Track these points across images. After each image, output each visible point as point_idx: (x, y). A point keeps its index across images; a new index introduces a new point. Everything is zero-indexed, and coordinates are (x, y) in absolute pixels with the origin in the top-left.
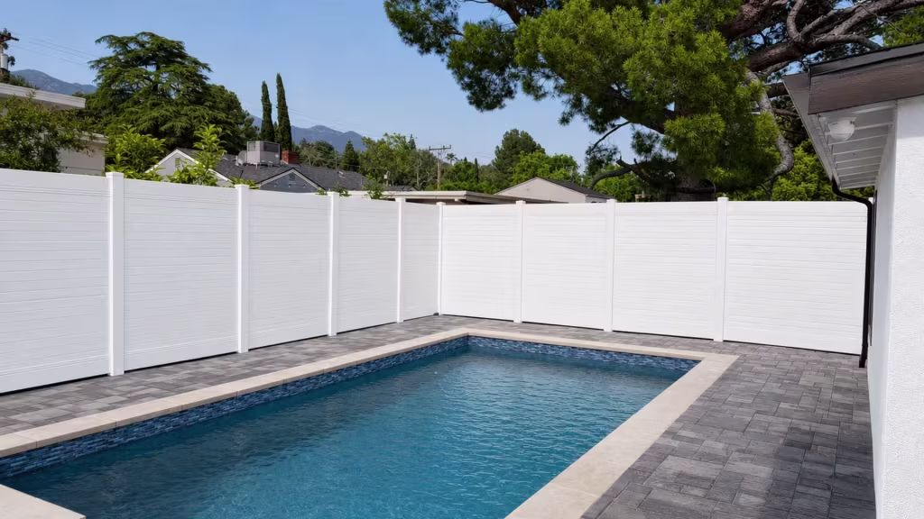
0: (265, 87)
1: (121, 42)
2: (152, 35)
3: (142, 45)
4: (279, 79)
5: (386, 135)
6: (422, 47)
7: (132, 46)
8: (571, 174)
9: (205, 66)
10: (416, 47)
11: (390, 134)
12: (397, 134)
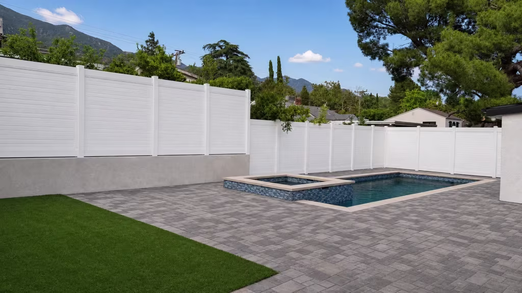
0: (271, 63)
1: (213, 46)
2: (225, 42)
3: (220, 47)
4: (279, 59)
5: (326, 82)
6: (372, 57)
7: (218, 48)
8: (437, 103)
9: (247, 56)
10: (369, 57)
11: (328, 82)
12: (332, 82)
